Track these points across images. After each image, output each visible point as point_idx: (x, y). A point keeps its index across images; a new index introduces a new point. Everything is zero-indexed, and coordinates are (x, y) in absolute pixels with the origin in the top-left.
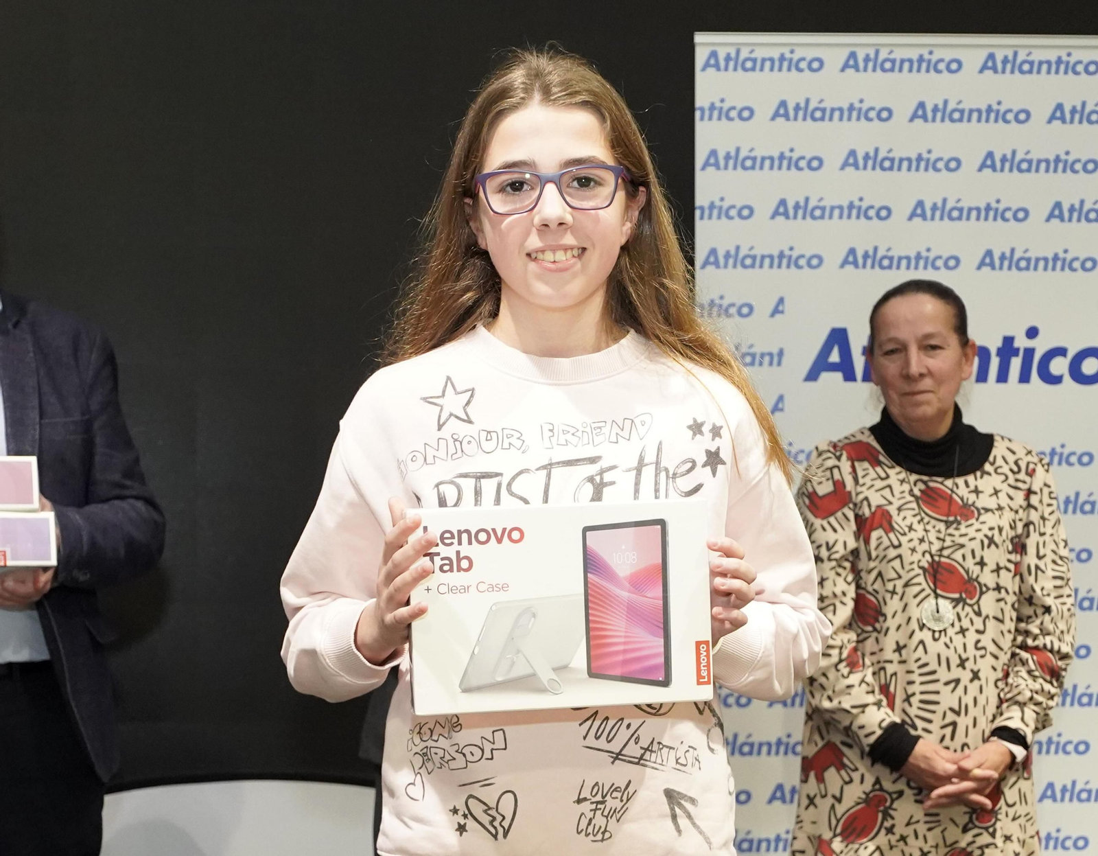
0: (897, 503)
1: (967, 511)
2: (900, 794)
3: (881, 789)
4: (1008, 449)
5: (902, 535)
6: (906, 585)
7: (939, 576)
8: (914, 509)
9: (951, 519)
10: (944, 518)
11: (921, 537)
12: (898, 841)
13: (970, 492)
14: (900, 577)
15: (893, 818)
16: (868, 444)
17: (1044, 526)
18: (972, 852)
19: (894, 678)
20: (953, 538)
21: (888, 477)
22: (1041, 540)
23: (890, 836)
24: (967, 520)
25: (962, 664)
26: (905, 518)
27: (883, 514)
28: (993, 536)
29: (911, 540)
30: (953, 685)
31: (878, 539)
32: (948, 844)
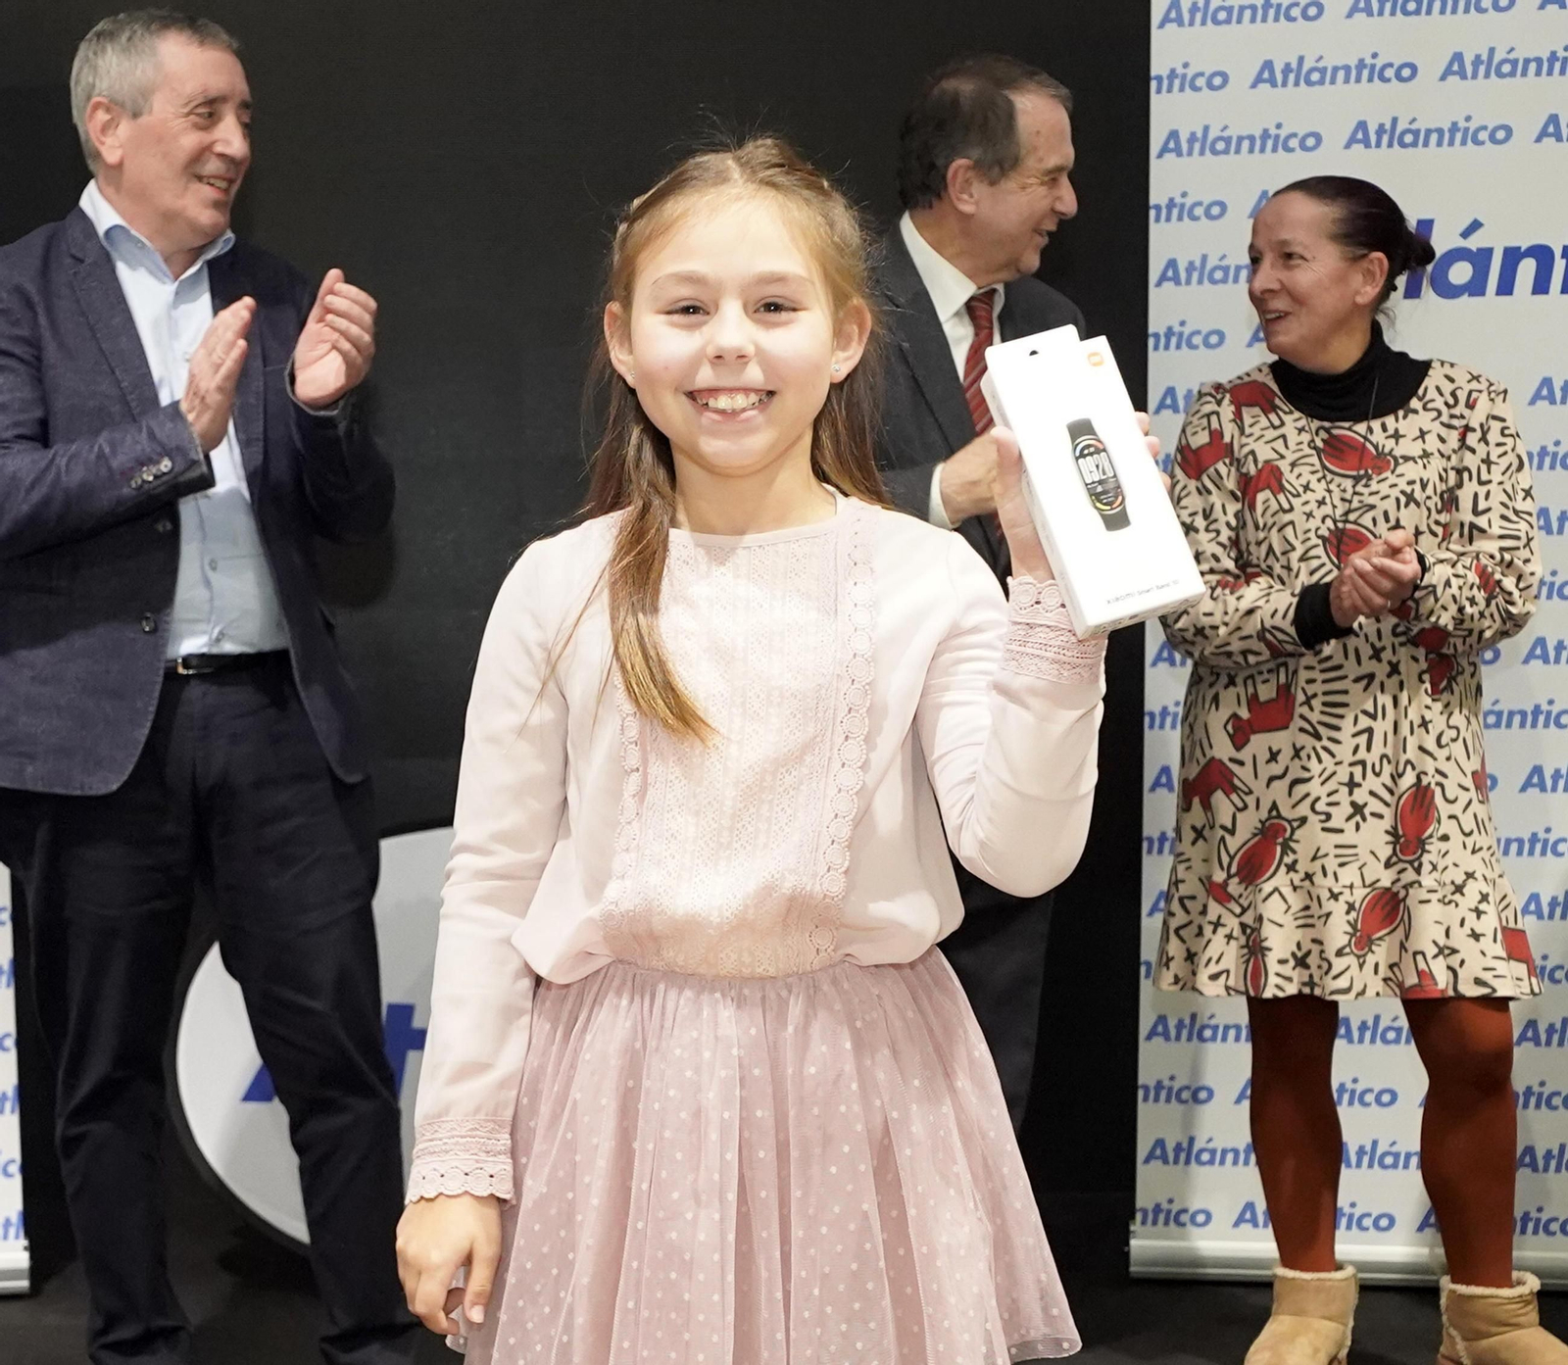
0: (1290, 457)
1: (1382, 462)
2: (1303, 820)
3: (1279, 816)
4: (1447, 377)
5: (1294, 496)
6: (1302, 559)
7: (1342, 547)
8: (1313, 465)
9: (1362, 472)
10: (1354, 473)
11: (1320, 499)
12: (1302, 880)
13: (1387, 438)
14: (1294, 549)
15: (1294, 852)
16: (1263, 386)
17: (1489, 472)
19: (1294, 676)
20: (1361, 498)
21: (1283, 424)
22: (1482, 491)
23: (1292, 874)
24: (1380, 474)
25: (1376, 655)
26: (1300, 475)
27: (1271, 472)
28: (1413, 490)
29: (1307, 503)
30: (1365, 682)
31: (1265, 502)
32: (1367, 883)
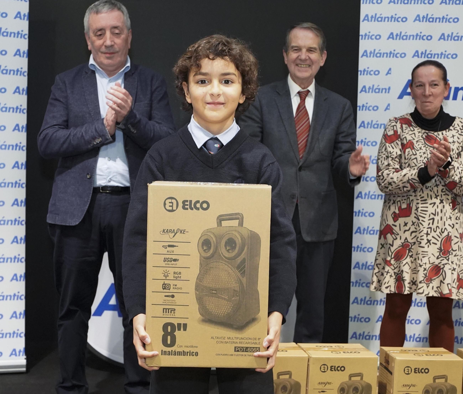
0: (416, 139)
2: (414, 243)
3: (408, 242)
5: (417, 151)
8: (422, 142)
11: (424, 152)
12: (414, 260)
14: (416, 166)
15: (412, 252)
16: (408, 119)
18: (440, 266)
19: (412, 201)
21: (414, 130)
23: (411, 258)
25: (437, 197)
26: (419, 145)
27: (411, 143)
29: (420, 153)
30: (433, 205)
31: (408, 152)
32: (431, 263)
